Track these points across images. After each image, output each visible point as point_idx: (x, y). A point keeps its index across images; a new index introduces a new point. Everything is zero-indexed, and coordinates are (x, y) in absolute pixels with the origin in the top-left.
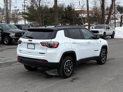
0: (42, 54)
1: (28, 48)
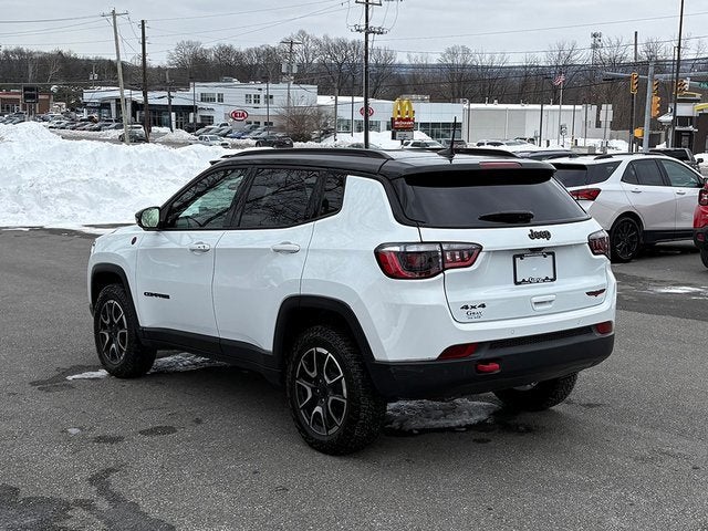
0: (597, 293)
1: (516, 283)
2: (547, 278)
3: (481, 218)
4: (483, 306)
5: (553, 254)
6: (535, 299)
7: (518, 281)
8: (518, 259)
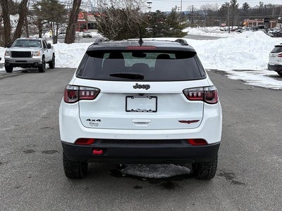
0: (189, 122)
1: (127, 111)
2: (150, 110)
3: (111, 75)
4: (100, 121)
5: (156, 97)
6: (134, 121)
7: (128, 109)
8: (128, 99)
